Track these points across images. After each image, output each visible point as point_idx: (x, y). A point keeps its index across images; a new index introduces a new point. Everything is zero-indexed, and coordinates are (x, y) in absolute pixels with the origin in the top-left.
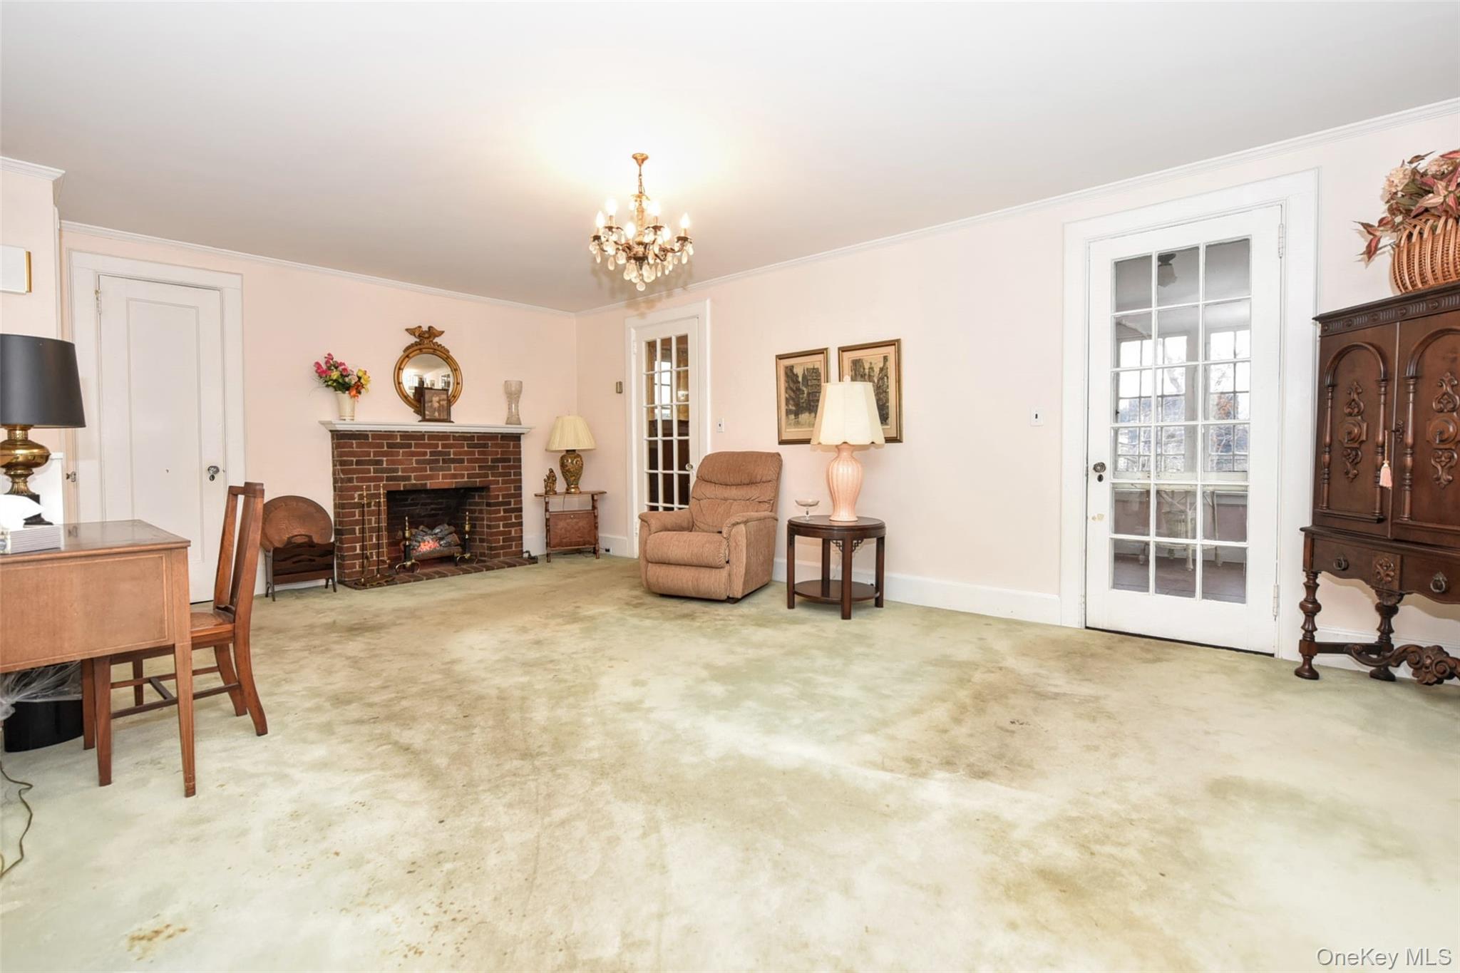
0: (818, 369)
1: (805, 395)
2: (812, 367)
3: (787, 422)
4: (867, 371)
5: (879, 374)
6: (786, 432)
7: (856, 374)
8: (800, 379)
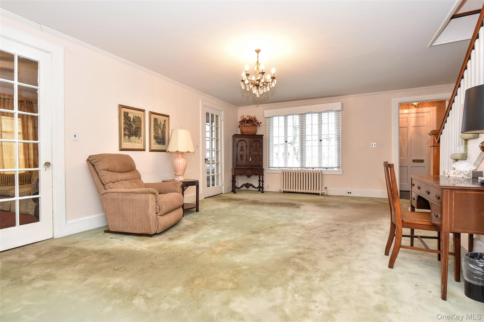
0: (140, 117)
1: (134, 128)
2: (138, 116)
3: (124, 140)
4: (159, 124)
5: (163, 126)
6: (123, 144)
7: (155, 124)
8: (132, 120)
